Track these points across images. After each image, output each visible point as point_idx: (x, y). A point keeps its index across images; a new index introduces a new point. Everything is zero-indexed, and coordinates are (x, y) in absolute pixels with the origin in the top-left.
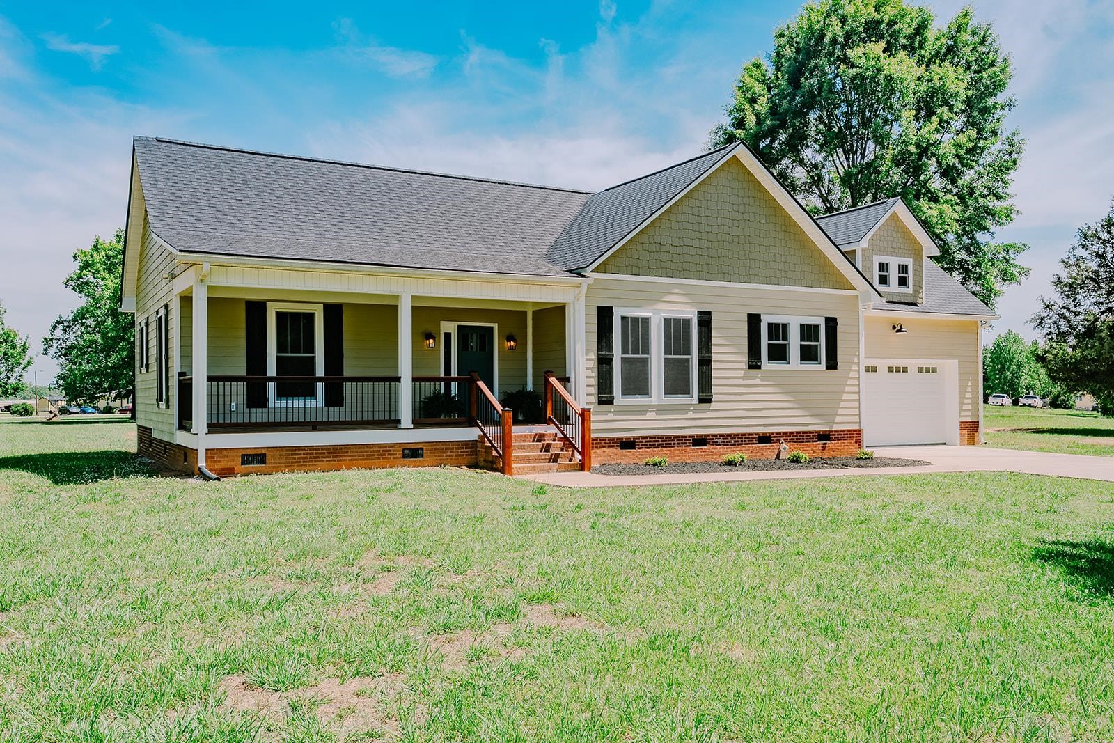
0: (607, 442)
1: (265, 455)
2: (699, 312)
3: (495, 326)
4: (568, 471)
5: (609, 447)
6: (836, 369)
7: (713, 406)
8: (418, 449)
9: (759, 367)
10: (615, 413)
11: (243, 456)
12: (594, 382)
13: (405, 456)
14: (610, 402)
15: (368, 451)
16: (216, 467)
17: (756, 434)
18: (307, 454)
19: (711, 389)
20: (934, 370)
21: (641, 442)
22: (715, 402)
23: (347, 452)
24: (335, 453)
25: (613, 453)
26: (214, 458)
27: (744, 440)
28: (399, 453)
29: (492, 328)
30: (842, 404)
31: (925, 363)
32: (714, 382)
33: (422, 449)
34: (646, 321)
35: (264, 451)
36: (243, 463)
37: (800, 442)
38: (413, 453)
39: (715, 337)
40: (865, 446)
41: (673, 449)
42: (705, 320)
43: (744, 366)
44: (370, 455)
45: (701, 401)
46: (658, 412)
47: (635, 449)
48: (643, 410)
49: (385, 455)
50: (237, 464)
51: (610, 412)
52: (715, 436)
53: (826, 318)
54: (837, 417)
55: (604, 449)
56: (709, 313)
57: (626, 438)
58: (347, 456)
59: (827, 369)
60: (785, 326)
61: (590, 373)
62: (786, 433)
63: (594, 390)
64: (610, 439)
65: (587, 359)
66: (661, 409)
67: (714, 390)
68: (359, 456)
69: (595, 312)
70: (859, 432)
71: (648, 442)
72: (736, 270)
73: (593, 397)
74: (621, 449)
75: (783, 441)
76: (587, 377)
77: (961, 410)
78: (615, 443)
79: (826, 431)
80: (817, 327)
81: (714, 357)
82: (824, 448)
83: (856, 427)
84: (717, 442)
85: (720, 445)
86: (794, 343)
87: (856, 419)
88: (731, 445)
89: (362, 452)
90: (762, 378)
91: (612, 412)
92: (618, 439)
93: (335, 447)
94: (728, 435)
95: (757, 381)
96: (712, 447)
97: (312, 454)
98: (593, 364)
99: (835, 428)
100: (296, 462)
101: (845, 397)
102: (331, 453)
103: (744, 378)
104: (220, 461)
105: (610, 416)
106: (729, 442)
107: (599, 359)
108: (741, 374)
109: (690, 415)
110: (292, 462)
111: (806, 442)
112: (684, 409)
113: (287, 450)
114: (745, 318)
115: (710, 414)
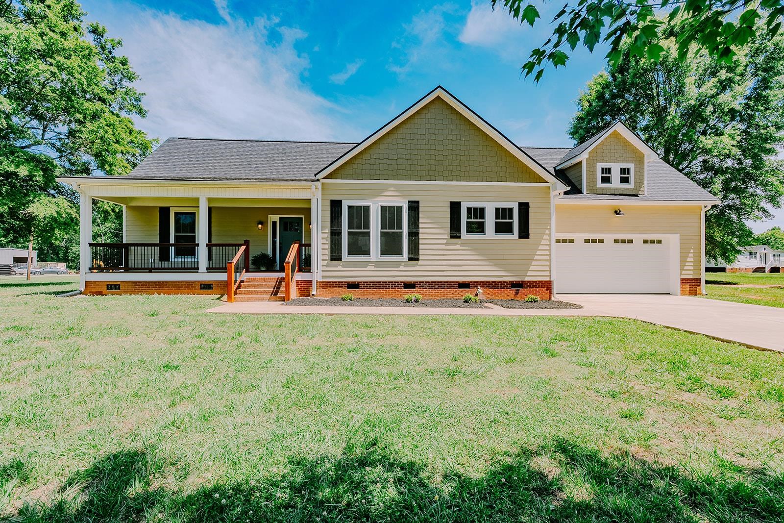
0: (337, 284)
1: (120, 285)
2: (409, 202)
3: (303, 216)
4: (277, 301)
5: (339, 287)
6: (529, 238)
7: (420, 262)
8: (211, 284)
9: (460, 237)
10: (343, 266)
11: (108, 285)
12: (328, 246)
13: (201, 288)
14: (340, 259)
15: (179, 285)
16: (93, 290)
17: (456, 282)
18: (143, 285)
19: (419, 251)
20: (660, 242)
21: (363, 284)
22: (422, 260)
23: (167, 285)
24: (160, 285)
25: (342, 291)
26: (91, 285)
27: (446, 285)
28: (198, 286)
29: (302, 218)
30: (533, 263)
31: (649, 237)
32: (421, 247)
33: (212, 284)
34: (367, 209)
35: (119, 283)
36: (108, 289)
37: (495, 288)
38: (207, 287)
39: (422, 217)
40: (555, 293)
41: (388, 290)
42: (414, 207)
43: (447, 236)
44: (180, 287)
45: (410, 259)
46: (376, 266)
47: (359, 288)
48: (366, 264)
49: (189, 287)
50: (104, 290)
51: (340, 265)
52: (423, 282)
53: (519, 203)
54: (529, 272)
55: (335, 288)
56: (418, 202)
57: (352, 282)
58: (167, 287)
59: (519, 238)
60: (482, 210)
61: (324, 241)
62: (483, 282)
63: (328, 252)
64: (339, 282)
65: (322, 233)
66: (378, 264)
67: (421, 252)
68: (174, 287)
69: (329, 203)
70: (549, 283)
71: (369, 285)
72: (440, 173)
73: (327, 256)
74: (348, 288)
75: (479, 287)
76: (323, 244)
77: (682, 270)
78: (344, 285)
79: (519, 282)
80: (511, 210)
81: (421, 231)
82: (517, 293)
83: (547, 279)
84: (424, 286)
85: (427, 288)
86: (490, 221)
87: (547, 273)
88: (435, 288)
89: (175, 285)
90: (461, 245)
91: (341, 265)
92: (345, 282)
93: (159, 282)
94: (433, 282)
95: (458, 247)
96: (419, 289)
97: (146, 285)
98: (328, 235)
99: (527, 279)
100: (137, 289)
101: (536, 258)
102: (157, 285)
103: (446, 244)
104: (95, 288)
105: (340, 268)
106: (434, 286)
107: (331, 232)
108: (444, 241)
109: (402, 268)
110: (135, 289)
111: (501, 288)
112: (397, 264)
113: (132, 283)
114: (449, 205)
115: (417, 268)
